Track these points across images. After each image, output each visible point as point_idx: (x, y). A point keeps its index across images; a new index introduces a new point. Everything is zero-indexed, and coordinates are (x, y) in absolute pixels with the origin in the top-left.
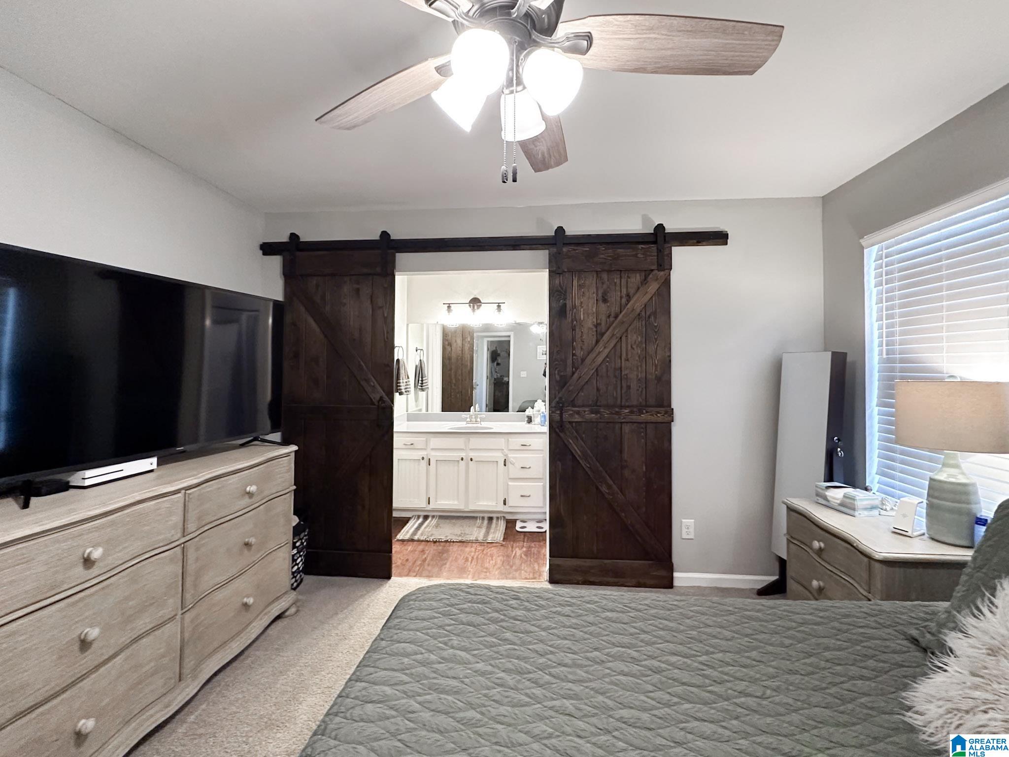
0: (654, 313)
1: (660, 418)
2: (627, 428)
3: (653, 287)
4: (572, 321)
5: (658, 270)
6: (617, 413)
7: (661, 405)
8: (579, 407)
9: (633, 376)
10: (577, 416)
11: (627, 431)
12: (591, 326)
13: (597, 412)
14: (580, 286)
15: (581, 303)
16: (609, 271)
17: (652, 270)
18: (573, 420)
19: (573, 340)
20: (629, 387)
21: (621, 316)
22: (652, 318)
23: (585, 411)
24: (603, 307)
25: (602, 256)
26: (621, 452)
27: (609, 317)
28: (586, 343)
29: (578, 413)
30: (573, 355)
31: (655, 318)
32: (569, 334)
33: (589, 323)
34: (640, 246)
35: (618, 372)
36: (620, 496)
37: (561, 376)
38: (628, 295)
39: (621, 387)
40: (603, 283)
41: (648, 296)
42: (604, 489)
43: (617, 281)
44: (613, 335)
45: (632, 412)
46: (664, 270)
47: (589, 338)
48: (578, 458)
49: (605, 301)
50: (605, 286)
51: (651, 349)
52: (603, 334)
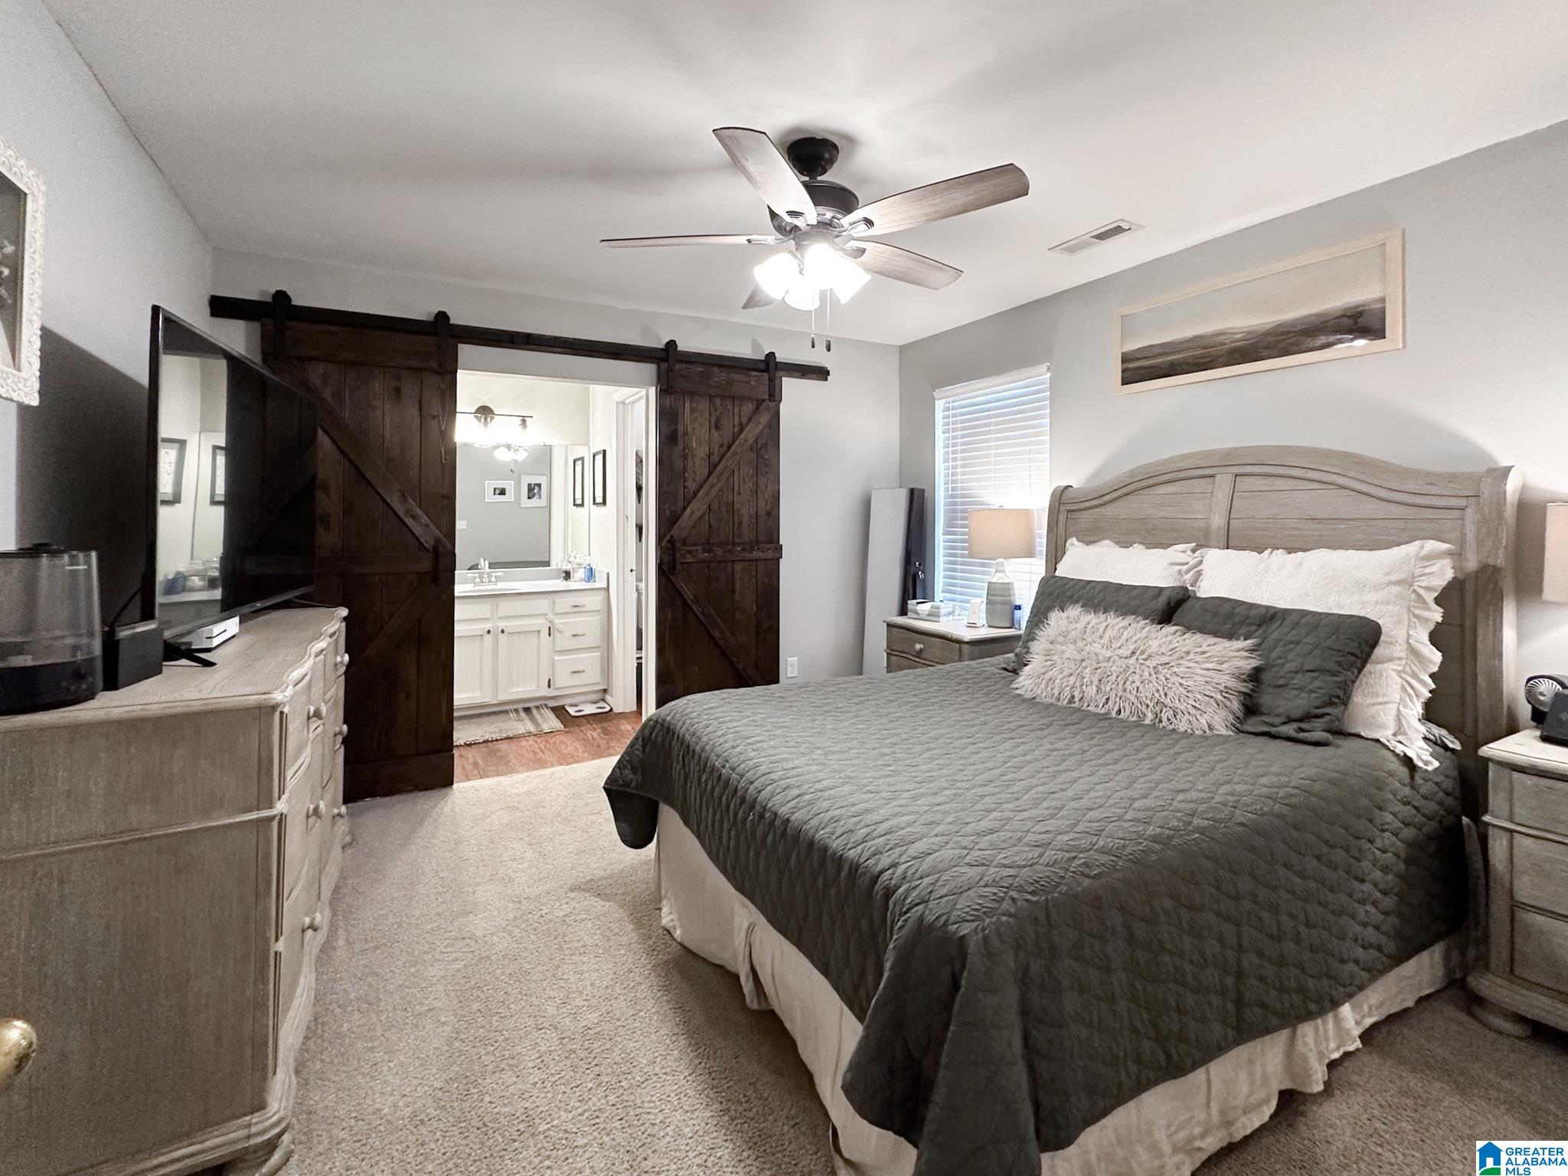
0: (765, 445)
1: (770, 554)
2: (738, 567)
3: (764, 418)
4: (684, 449)
5: (770, 400)
6: (730, 551)
7: (770, 542)
8: (690, 545)
9: (744, 511)
10: (689, 556)
11: (738, 569)
12: (704, 456)
13: (710, 551)
14: (693, 410)
15: (694, 429)
16: (722, 397)
17: (763, 400)
18: (684, 561)
19: (685, 470)
20: (741, 523)
21: (734, 447)
22: (763, 451)
23: (697, 550)
24: (715, 434)
25: (716, 379)
26: (733, 591)
27: (722, 445)
28: (698, 474)
29: (690, 552)
30: (685, 487)
31: (766, 451)
32: (679, 464)
33: (702, 452)
34: (754, 373)
35: (730, 507)
36: (733, 641)
37: (671, 512)
38: (740, 424)
39: (734, 523)
40: (716, 410)
41: (761, 427)
42: (716, 634)
43: (730, 407)
44: (727, 466)
45: (744, 550)
46: (775, 401)
47: (702, 470)
48: (690, 602)
49: (717, 428)
50: (718, 413)
51: (762, 481)
52: (715, 466)
